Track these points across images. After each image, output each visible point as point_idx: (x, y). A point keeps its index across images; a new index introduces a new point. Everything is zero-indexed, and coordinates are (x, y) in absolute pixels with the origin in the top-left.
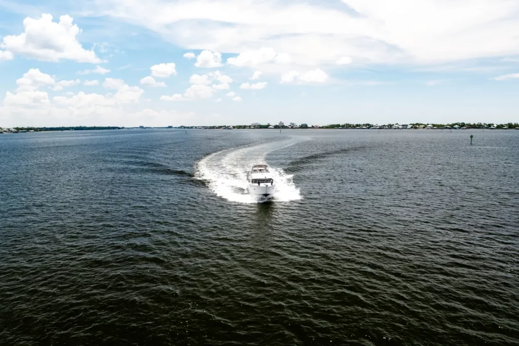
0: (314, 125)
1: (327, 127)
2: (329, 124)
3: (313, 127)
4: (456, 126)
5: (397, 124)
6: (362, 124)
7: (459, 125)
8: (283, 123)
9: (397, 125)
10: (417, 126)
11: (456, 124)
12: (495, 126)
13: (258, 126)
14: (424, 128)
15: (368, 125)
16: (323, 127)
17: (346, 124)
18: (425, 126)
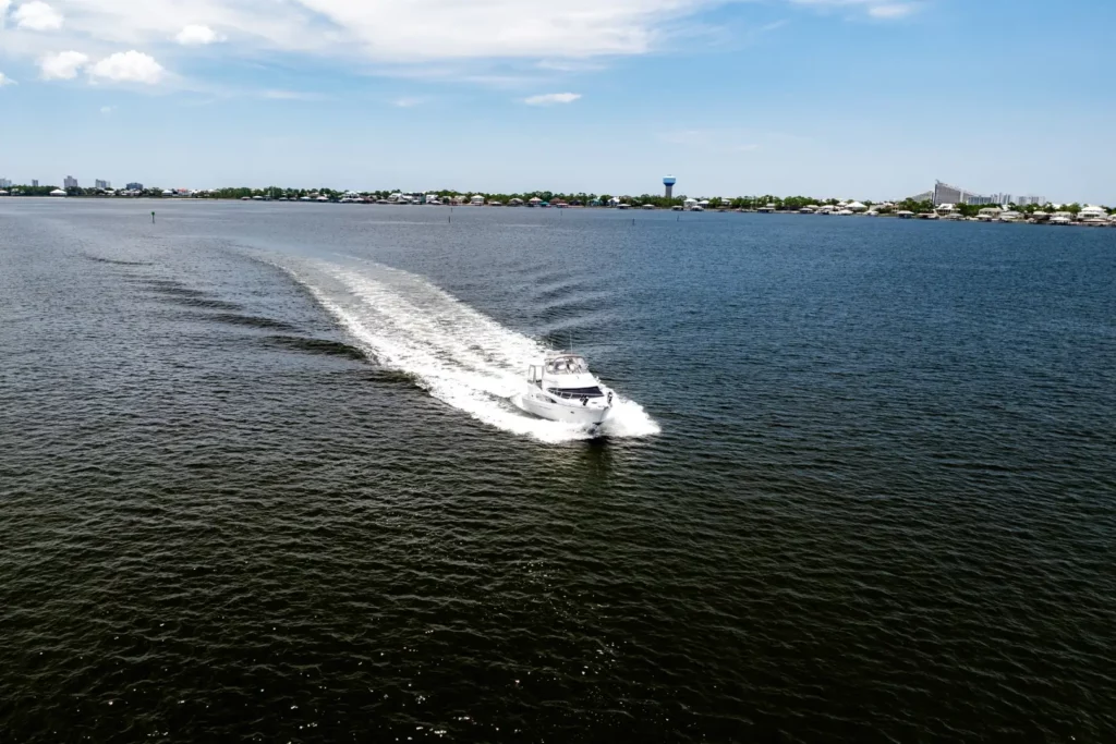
0: (176, 190)
1: (214, 195)
2: (221, 188)
3: (175, 193)
4: (536, 199)
5: (398, 191)
6: (308, 188)
7: (541, 198)
8: (75, 181)
9: (399, 195)
10: (450, 198)
11: (534, 195)
12: (617, 200)
13: (20, 187)
14: (466, 202)
15: (328, 191)
16: (202, 195)
17: (270, 189)
18: (468, 198)
